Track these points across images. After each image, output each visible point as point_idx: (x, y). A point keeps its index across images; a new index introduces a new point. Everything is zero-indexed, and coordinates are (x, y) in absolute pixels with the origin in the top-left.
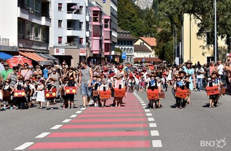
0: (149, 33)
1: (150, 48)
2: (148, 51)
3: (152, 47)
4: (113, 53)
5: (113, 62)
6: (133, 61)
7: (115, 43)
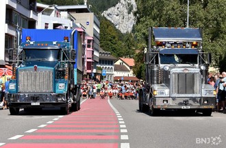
0: (128, 54)
1: (128, 68)
2: (126, 70)
3: (131, 67)
4: (94, 71)
5: (95, 79)
6: (113, 79)
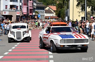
0: (52, 4)
1: (53, 11)
2: (52, 13)
3: (54, 11)
4: (34, 14)
6: (44, 18)
7: (35, 9)
